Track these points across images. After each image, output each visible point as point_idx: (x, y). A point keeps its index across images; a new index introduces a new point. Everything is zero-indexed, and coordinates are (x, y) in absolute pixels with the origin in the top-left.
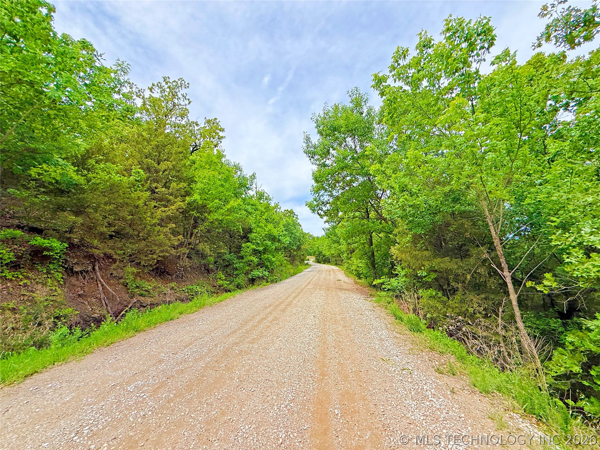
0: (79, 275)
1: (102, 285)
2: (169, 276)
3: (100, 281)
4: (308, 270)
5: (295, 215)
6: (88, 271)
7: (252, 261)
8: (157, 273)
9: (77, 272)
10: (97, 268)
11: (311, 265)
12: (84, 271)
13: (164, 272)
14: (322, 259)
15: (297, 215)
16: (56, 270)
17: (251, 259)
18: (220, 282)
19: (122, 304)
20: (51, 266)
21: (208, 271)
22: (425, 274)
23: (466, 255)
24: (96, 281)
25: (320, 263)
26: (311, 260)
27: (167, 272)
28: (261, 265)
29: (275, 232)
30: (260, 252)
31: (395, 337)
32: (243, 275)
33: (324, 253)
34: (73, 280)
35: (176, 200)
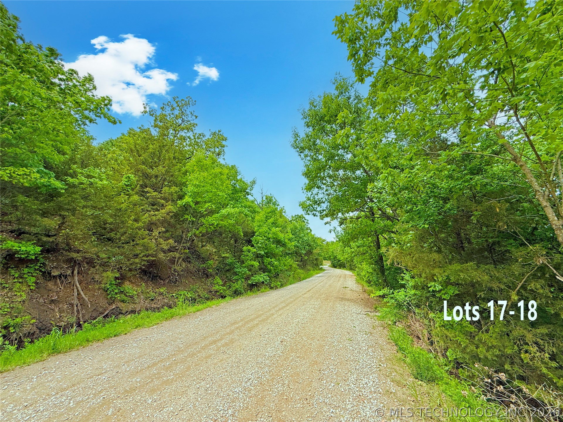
0: (57, 279)
1: (78, 291)
2: (162, 281)
3: (76, 286)
4: (319, 275)
5: (305, 219)
6: (66, 275)
7: (252, 266)
8: (149, 277)
9: (54, 277)
10: (76, 272)
11: (324, 270)
12: (63, 276)
13: (157, 276)
14: (338, 264)
15: (308, 220)
16: (30, 274)
17: (252, 263)
18: (217, 287)
19: (97, 311)
20: (26, 270)
21: (207, 276)
22: (438, 287)
23: (503, 259)
24: (73, 286)
25: (335, 267)
26: (326, 265)
27: (160, 277)
28: (263, 269)
29: (281, 236)
30: (262, 257)
31: (388, 393)
32: (243, 280)
33: (339, 257)
34: (49, 285)
35: (167, 204)
